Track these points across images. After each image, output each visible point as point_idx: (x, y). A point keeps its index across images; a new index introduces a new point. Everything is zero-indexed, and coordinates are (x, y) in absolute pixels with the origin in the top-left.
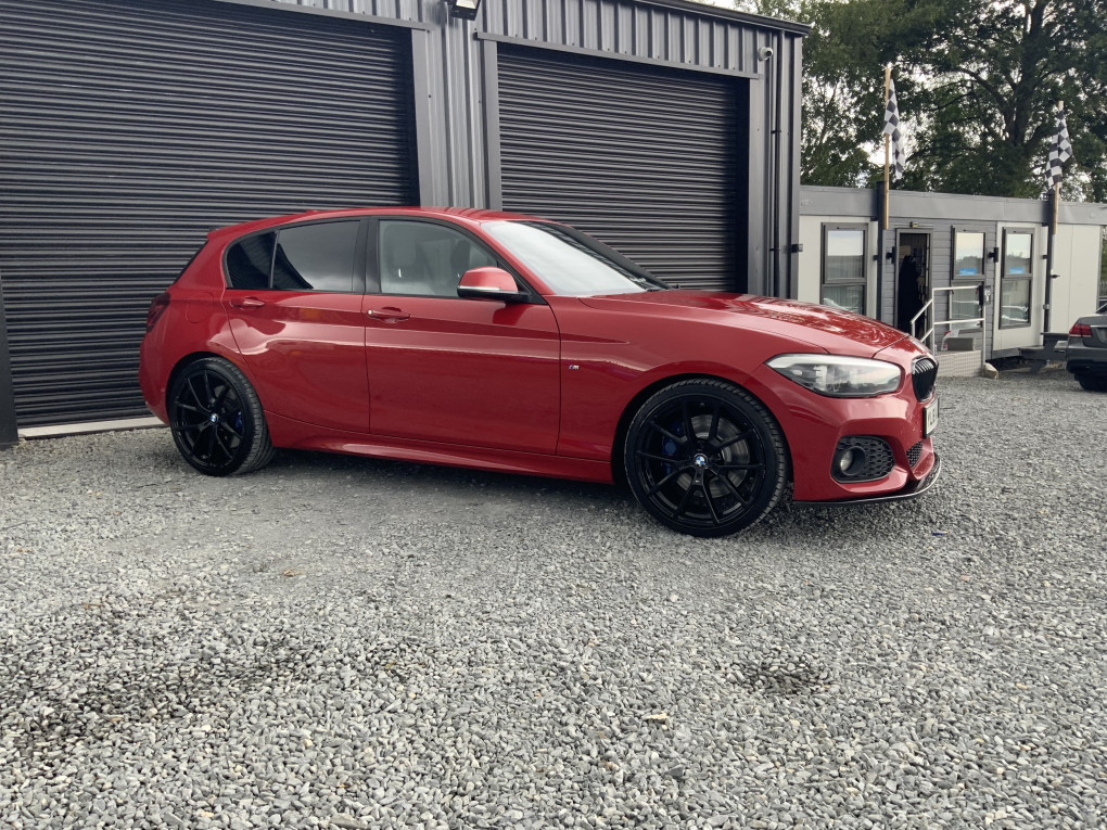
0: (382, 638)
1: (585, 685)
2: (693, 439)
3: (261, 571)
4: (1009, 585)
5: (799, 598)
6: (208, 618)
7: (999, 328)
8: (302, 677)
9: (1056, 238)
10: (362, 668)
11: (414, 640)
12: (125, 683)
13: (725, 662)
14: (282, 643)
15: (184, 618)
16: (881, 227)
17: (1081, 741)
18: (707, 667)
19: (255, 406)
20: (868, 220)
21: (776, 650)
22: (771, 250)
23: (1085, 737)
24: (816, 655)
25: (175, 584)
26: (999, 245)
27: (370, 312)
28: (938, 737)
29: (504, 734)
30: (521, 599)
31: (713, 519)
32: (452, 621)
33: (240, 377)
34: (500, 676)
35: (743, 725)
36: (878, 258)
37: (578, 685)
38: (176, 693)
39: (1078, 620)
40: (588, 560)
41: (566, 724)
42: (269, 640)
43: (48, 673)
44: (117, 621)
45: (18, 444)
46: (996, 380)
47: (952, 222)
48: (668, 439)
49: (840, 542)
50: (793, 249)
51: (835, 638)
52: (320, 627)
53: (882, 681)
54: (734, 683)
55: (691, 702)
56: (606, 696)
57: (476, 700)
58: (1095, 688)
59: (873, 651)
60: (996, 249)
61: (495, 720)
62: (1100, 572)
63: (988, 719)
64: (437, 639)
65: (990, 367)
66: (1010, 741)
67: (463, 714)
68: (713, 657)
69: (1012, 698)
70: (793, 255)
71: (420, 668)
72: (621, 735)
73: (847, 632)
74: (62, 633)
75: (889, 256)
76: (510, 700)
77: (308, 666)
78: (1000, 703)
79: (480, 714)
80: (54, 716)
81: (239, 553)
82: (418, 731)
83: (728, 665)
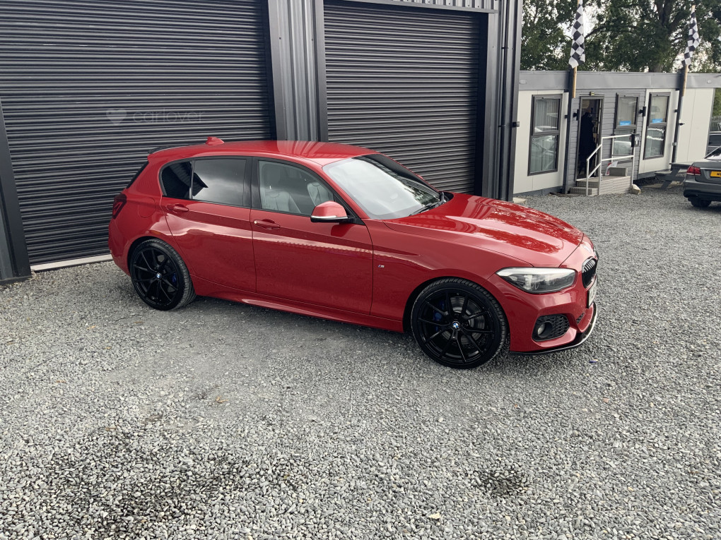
0: (280, 456)
1: (394, 492)
2: (452, 312)
3: (203, 398)
4: (630, 406)
5: (511, 418)
6: (178, 438)
7: (644, 159)
8: (239, 486)
9: (684, 98)
10: (271, 479)
11: (297, 457)
12: (142, 491)
13: (470, 470)
14: (224, 459)
15: (165, 438)
16: (571, 97)
17: (658, 531)
18: (461, 475)
19: (184, 271)
20: (562, 92)
21: (498, 460)
22: (499, 126)
23: (661, 529)
24: (520, 464)
25: (155, 410)
26: (647, 105)
27: (255, 222)
28: (583, 530)
29: (353, 530)
30: (354, 421)
31: (462, 359)
32: (317, 440)
33: (175, 253)
34: (347, 484)
35: (480, 521)
36: (568, 117)
37: (391, 492)
38: (172, 499)
39: (666, 435)
40: (391, 389)
41: (386, 522)
42: (216, 457)
43: (98, 484)
44: (127, 441)
45: (32, 277)
46: (639, 197)
47: (617, 91)
48: (436, 312)
49: (536, 371)
50: (514, 125)
51: (531, 451)
52: (244, 447)
53: (555, 485)
54: (475, 486)
55: (452, 503)
56: (406, 500)
57: (336, 504)
58: (670, 490)
59: (551, 461)
60: (644, 108)
61: (347, 519)
62: (683, 394)
63: (611, 515)
64: (310, 456)
65: (636, 187)
66: (621, 532)
67: (330, 515)
68: (464, 467)
69: (625, 499)
70: (513, 129)
71: (302, 478)
72: (416, 530)
73: (538, 447)
74: (98, 451)
75: (575, 115)
76: (355, 503)
77: (241, 477)
78: (618, 503)
79: (339, 514)
80: (108, 517)
81: (187, 382)
82: (307, 528)
83: (472, 472)
